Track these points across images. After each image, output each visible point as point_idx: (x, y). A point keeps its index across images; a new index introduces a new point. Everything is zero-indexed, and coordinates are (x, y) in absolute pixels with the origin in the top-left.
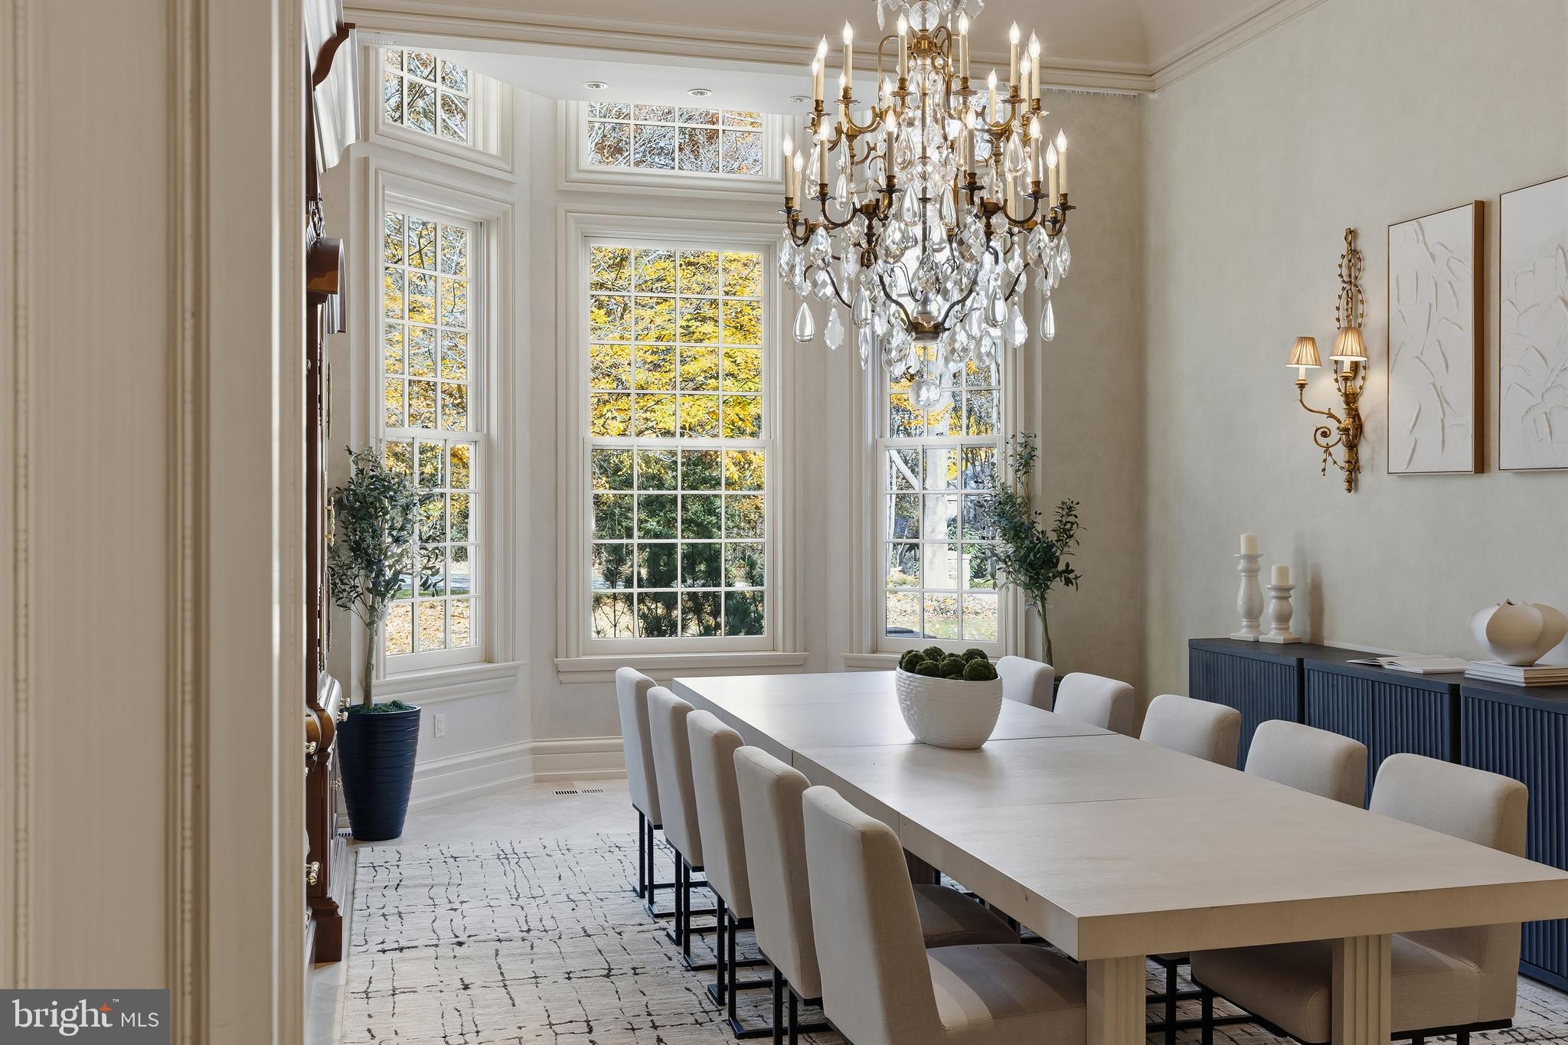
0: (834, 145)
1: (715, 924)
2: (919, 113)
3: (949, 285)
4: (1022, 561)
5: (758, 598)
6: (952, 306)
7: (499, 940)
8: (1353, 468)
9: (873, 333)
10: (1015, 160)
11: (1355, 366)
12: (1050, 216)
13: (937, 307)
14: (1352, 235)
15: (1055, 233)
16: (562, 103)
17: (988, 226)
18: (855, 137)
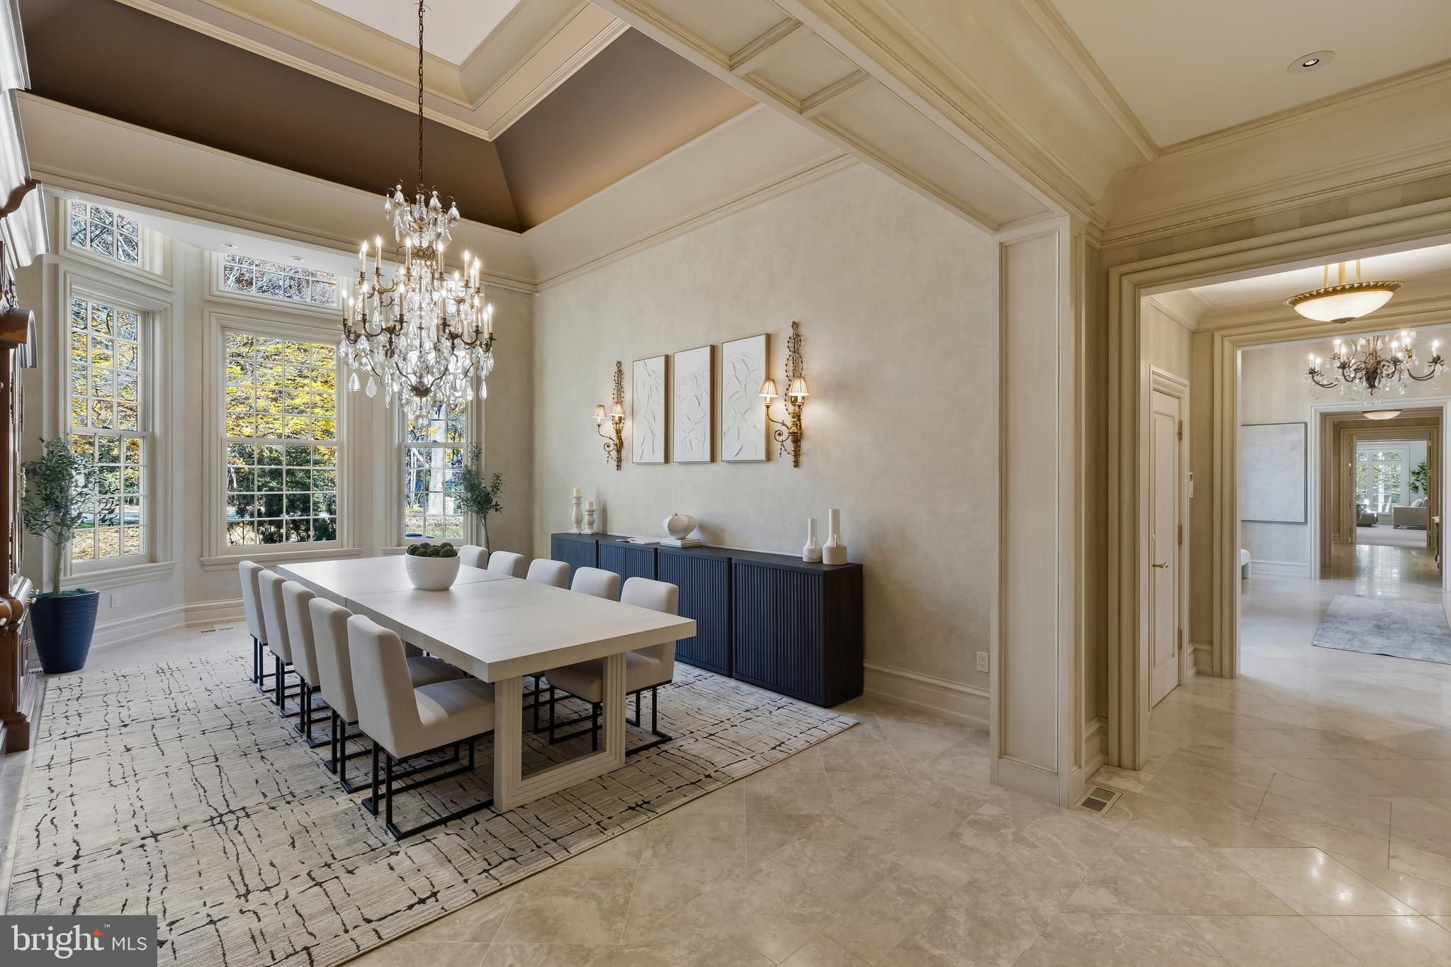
0: (371, 296)
1: (299, 692)
2: (418, 286)
3: (434, 370)
4: (474, 501)
5: (333, 521)
6: (435, 380)
7: (155, 719)
8: (619, 460)
9: (392, 390)
10: (466, 314)
11: (620, 418)
12: (484, 342)
13: (428, 380)
14: (619, 363)
15: (487, 350)
16: (207, 253)
17: (453, 344)
18: (383, 293)
